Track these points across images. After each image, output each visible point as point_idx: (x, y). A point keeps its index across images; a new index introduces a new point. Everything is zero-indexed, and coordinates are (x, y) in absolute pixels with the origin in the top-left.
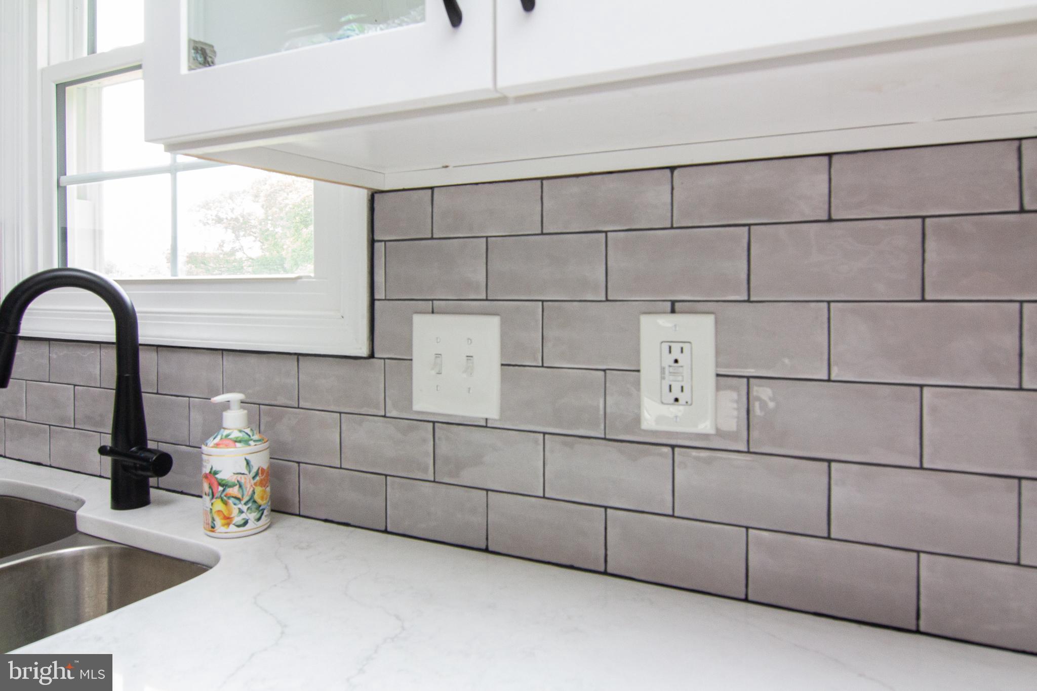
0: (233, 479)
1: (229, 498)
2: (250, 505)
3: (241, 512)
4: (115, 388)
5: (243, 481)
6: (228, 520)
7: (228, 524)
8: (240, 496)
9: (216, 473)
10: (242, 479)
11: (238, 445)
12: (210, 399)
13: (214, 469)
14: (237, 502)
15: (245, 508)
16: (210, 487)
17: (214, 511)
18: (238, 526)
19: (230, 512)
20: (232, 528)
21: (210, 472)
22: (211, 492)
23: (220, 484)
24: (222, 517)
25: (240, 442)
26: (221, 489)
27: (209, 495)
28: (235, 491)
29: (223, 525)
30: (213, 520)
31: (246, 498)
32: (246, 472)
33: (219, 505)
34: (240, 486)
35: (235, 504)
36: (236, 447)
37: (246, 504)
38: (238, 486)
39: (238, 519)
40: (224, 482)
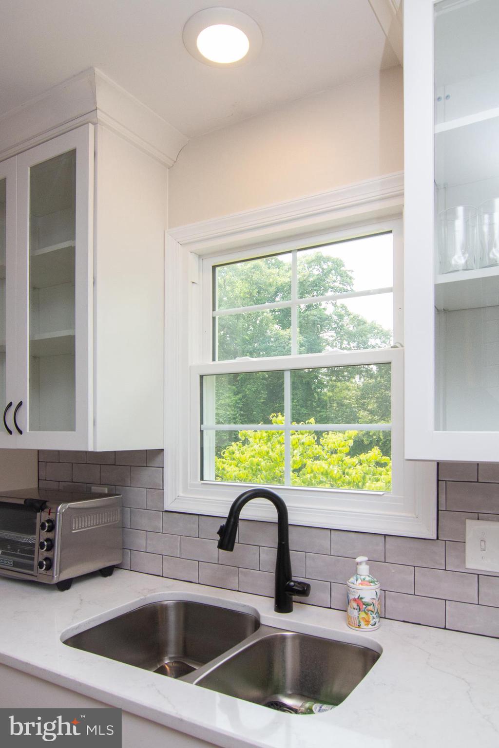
0: (371, 601)
1: (368, 611)
2: (377, 614)
3: (374, 618)
4: (277, 547)
5: (374, 603)
6: (367, 622)
7: (368, 625)
8: (373, 610)
9: (362, 598)
10: (374, 601)
11: (372, 584)
12: (355, 559)
13: (361, 597)
14: (372, 613)
15: (375, 616)
16: (358, 606)
17: (360, 618)
18: (372, 625)
19: (369, 618)
20: (370, 626)
21: (358, 598)
22: (358, 607)
23: (364, 604)
24: (365, 620)
25: (371, 582)
26: (364, 606)
27: (357, 609)
28: (371, 608)
29: (365, 625)
30: (360, 622)
31: (376, 611)
32: (376, 598)
33: (363, 615)
34: (374, 605)
35: (371, 614)
36: (371, 586)
37: (375, 614)
38: (372, 606)
39: (372, 622)
40: (366, 603)
